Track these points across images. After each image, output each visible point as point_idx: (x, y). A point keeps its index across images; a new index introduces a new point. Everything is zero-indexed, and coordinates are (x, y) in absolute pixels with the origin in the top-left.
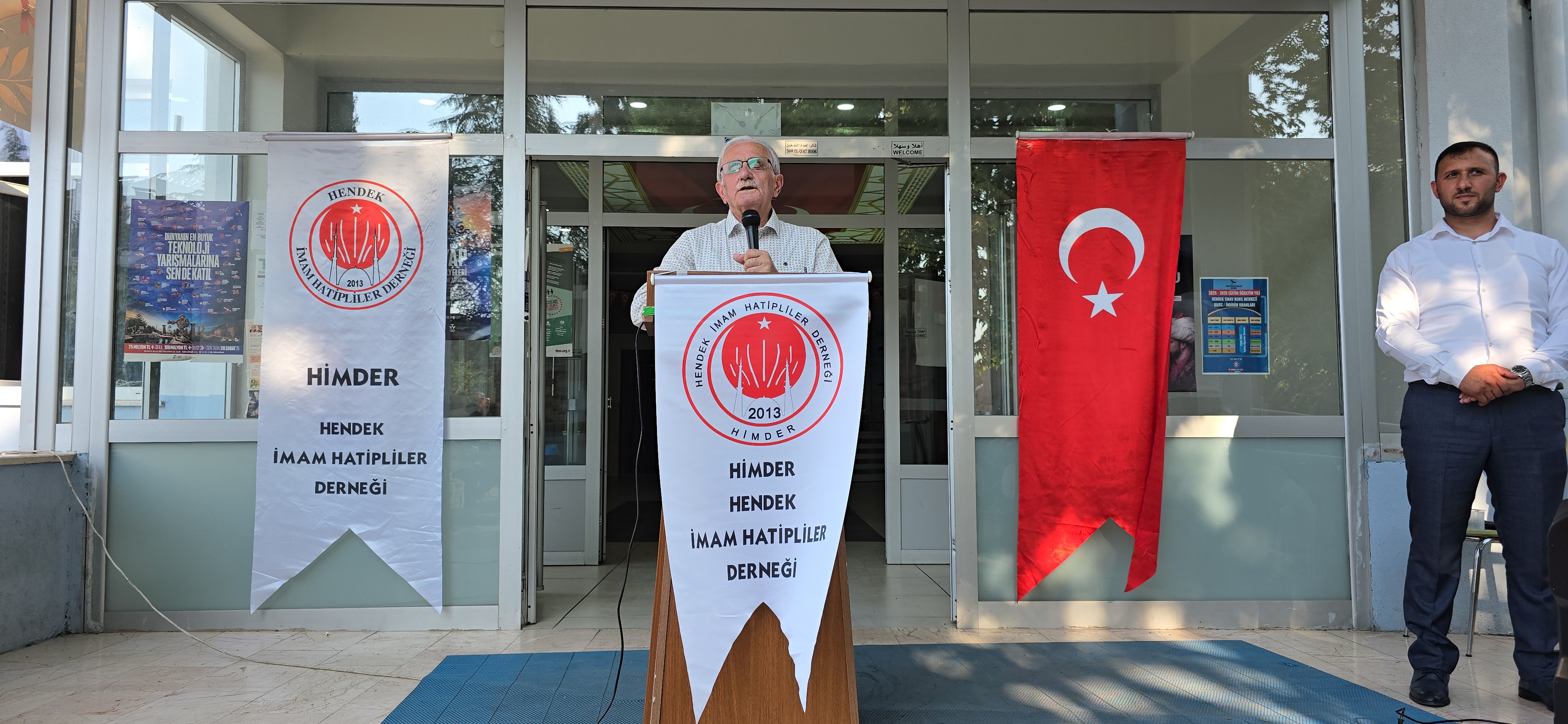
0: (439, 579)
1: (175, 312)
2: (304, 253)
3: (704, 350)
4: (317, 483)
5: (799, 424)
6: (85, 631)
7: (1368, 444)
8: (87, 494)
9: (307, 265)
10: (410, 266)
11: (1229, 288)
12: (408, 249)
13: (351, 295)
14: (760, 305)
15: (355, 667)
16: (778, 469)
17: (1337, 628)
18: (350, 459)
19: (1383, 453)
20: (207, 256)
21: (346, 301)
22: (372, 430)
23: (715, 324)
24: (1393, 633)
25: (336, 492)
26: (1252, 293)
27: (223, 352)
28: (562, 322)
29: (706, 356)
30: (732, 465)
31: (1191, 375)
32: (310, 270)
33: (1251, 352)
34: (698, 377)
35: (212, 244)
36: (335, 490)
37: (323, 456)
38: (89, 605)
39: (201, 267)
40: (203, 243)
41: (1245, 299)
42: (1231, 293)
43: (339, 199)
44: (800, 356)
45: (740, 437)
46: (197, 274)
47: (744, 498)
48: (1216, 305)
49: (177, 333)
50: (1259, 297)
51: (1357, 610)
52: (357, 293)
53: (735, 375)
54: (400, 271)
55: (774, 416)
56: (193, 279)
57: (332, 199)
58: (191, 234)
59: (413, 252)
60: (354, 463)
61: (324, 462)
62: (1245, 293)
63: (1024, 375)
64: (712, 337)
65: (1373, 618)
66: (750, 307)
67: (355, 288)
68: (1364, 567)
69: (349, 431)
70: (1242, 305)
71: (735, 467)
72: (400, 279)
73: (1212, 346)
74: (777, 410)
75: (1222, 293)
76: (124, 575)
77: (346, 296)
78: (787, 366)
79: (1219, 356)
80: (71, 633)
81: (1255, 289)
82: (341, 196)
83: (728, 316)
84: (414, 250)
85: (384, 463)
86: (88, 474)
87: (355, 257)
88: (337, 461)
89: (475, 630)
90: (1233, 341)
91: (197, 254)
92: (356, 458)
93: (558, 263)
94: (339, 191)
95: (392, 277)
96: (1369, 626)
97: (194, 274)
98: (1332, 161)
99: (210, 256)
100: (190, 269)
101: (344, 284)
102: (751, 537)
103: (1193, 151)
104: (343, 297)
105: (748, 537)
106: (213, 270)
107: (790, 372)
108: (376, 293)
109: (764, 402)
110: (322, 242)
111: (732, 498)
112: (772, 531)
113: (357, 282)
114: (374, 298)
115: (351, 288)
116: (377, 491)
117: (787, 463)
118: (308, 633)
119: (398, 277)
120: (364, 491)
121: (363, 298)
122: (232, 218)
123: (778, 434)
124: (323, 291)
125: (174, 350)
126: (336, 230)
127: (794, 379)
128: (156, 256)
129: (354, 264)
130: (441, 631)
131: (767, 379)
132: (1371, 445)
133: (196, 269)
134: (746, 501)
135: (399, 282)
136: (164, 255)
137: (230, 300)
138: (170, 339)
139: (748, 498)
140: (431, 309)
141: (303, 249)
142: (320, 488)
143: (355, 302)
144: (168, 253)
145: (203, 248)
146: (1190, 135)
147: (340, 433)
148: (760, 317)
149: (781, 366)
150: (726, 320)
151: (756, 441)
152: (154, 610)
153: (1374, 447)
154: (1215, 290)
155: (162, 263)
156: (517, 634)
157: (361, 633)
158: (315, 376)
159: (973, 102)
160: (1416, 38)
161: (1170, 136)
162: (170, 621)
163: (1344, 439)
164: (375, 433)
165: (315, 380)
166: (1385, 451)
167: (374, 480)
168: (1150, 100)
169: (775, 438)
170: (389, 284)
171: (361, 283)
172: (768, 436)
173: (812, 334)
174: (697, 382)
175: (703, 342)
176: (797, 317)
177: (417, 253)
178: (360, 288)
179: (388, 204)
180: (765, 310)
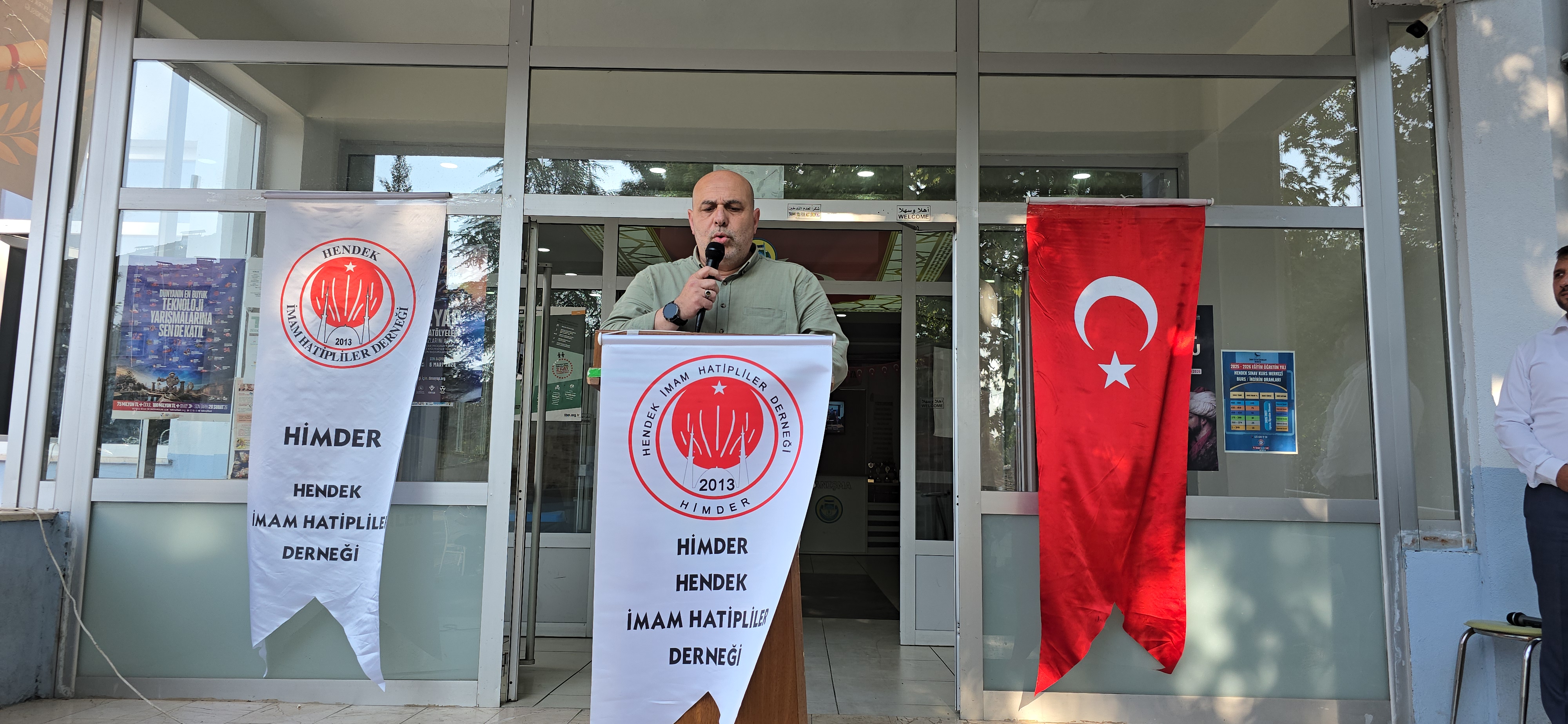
1: (165, 369)
2: (294, 311)
3: (652, 417)
4: (286, 548)
5: (754, 496)
6: (55, 696)
7: (1405, 531)
8: (66, 553)
9: (296, 322)
10: (402, 326)
11: (1253, 362)
12: (401, 309)
13: (338, 353)
14: (715, 368)
16: (730, 546)
18: (322, 523)
19: (1422, 541)
20: (201, 313)
21: (333, 360)
22: (348, 493)
23: (665, 388)
25: (304, 558)
26: (1277, 367)
27: (211, 411)
28: (572, 386)
29: (655, 422)
30: (680, 541)
31: (1212, 452)
32: (298, 327)
33: (1277, 430)
34: (646, 445)
35: (206, 301)
36: (303, 555)
37: (294, 519)
38: (61, 669)
39: (194, 325)
40: (197, 300)
41: (1270, 374)
42: (1254, 367)
43: (334, 257)
44: (757, 424)
45: (689, 510)
46: (189, 331)
47: (692, 576)
48: (1238, 379)
49: (166, 391)
50: (1285, 372)
51: (1396, 711)
52: (344, 352)
53: (686, 444)
54: (391, 331)
55: (728, 488)
56: (185, 336)
57: (326, 257)
58: (186, 291)
59: (405, 311)
60: (326, 527)
61: (295, 526)
62: (1270, 367)
64: (662, 402)
65: (1414, 722)
66: (704, 370)
67: (344, 347)
68: (1403, 665)
69: (324, 493)
70: (1266, 379)
71: (683, 543)
72: (391, 339)
73: (1235, 422)
74: (731, 482)
75: (1245, 367)
76: (92, 639)
77: (333, 355)
78: (743, 434)
79: (1242, 433)
80: (41, 698)
81: (1280, 363)
82: (335, 254)
83: (680, 380)
84: (407, 309)
85: (358, 527)
86: (68, 534)
87: (345, 315)
88: (308, 525)
89: (452, 706)
90: (1257, 418)
91: (191, 311)
92: (329, 522)
93: (571, 326)
94: (334, 248)
95: (382, 336)
97: (186, 331)
98: (1362, 230)
99: (203, 313)
100: (183, 326)
101: (332, 341)
102: (699, 618)
103: (1212, 219)
104: (330, 355)
105: (696, 619)
106: (205, 327)
107: (746, 440)
108: (365, 352)
109: (717, 473)
110: (313, 299)
111: (679, 577)
112: (721, 613)
113: (346, 340)
114: (362, 357)
115: (339, 347)
116: (348, 557)
117: (740, 540)
118: (281, 705)
119: (389, 336)
120: (334, 557)
121: (350, 356)
122: (227, 275)
123: (731, 508)
124: (310, 348)
125: (162, 408)
126: (328, 288)
127: (750, 448)
128: (150, 313)
129: (344, 323)
130: (417, 706)
131: (721, 448)
132: (1409, 532)
133: (189, 326)
135: (389, 342)
136: (158, 312)
138: (159, 397)
139: (696, 576)
141: (294, 306)
142: (289, 552)
143: (342, 360)
144: (162, 310)
145: (197, 306)
146: (1209, 201)
147: (315, 495)
148: (714, 381)
149: (737, 434)
150: (678, 384)
151: (707, 515)
152: (118, 677)
153: (1412, 534)
154: (1238, 364)
155: (156, 319)
156: (495, 712)
157: (335, 706)
158: (292, 436)
159: (981, 167)
160: (1450, 104)
161: (1188, 203)
162: (135, 690)
163: (1380, 523)
164: (351, 496)
165: (292, 440)
166: (1424, 539)
167: (345, 545)
168: (1177, 169)
169: (728, 512)
170: (379, 344)
171: (350, 342)
172: (720, 510)
173: (771, 400)
174: (643, 450)
175: (651, 408)
176: (755, 381)
177: (409, 313)
178: (348, 347)
179: (382, 262)
180: (721, 374)
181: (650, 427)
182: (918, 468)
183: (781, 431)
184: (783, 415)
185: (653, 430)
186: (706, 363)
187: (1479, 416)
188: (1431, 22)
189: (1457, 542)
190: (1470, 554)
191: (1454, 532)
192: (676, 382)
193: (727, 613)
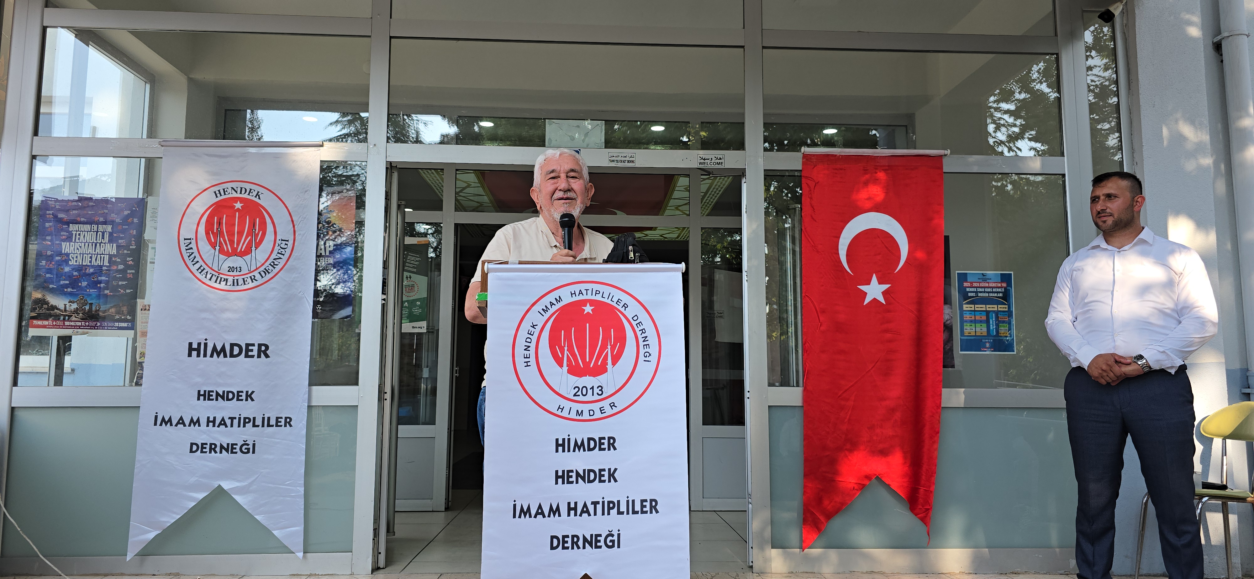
0: (301, 528)
1: (75, 292)
2: (191, 243)
3: (532, 333)
4: (192, 444)
5: (621, 401)
9: (193, 253)
10: (283, 255)
11: (981, 281)
12: (282, 240)
14: (584, 292)
16: (601, 444)
18: (223, 423)
20: (106, 244)
22: (244, 397)
23: (543, 309)
24: (1125, 577)
25: (208, 452)
26: (1000, 285)
27: (117, 328)
28: (418, 303)
29: (534, 338)
30: (557, 440)
31: (950, 353)
32: (195, 257)
33: (1000, 335)
34: (527, 358)
35: (111, 234)
36: (208, 450)
37: (198, 420)
39: (100, 254)
40: (103, 233)
41: (994, 290)
42: (982, 285)
43: (223, 197)
44: (621, 339)
45: (565, 414)
46: (96, 260)
47: (569, 472)
48: (970, 294)
49: (76, 311)
50: (1005, 288)
52: (236, 278)
53: (561, 356)
54: (274, 259)
55: (598, 393)
56: (93, 264)
57: (217, 197)
58: (93, 225)
59: (287, 243)
60: (226, 426)
61: (200, 426)
62: (994, 285)
63: (808, 353)
64: (540, 321)
66: (575, 293)
67: (235, 273)
69: (223, 398)
70: (991, 295)
71: (560, 442)
72: (275, 266)
73: (967, 329)
74: (600, 388)
75: (975, 285)
76: (17, 527)
77: (226, 280)
78: (609, 347)
79: (973, 338)
81: (1002, 282)
82: (225, 194)
83: (555, 302)
84: (288, 241)
85: (254, 426)
87: (235, 246)
88: (211, 424)
89: (330, 575)
90: (985, 325)
91: (97, 243)
92: (228, 422)
93: (417, 253)
94: (224, 189)
95: (267, 264)
97: (94, 259)
98: (1064, 175)
99: (109, 244)
100: (91, 255)
101: (225, 268)
102: (575, 509)
103: (949, 166)
104: (224, 281)
105: (572, 509)
106: (111, 256)
107: (612, 353)
108: (253, 277)
109: (588, 381)
110: (207, 233)
111: (557, 472)
112: (595, 504)
113: (237, 268)
114: (251, 282)
115: (231, 273)
116: (246, 451)
117: (609, 438)
118: (182, 577)
119: (272, 264)
120: (234, 451)
121: (241, 282)
122: (129, 212)
123: (601, 411)
124: (206, 275)
125: (73, 326)
126: (220, 223)
127: (615, 360)
128: (61, 244)
129: (235, 253)
131: (591, 359)
133: (96, 255)
134: (570, 474)
135: (273, 268)
136: (68, 243)
137: (124, 283)
138: (70, 316)
139: (572, 471)
140: (300, 292)
141: (190, 239)
142: (195, 448)
143: (234, 285)
144: (72, 242)
145: (103, 238)
146: (946, 152)
147: (215, 400)
148: (584, 302)
149: (604, 347)
150: (553, 306)
151: (580, 418)
152: (41, 558)
154: (969, 282)
155: (66, 250)
157: (229, 577)
158: (195, 350)
159: (764, 124)
160: (1130, 76)
161: (930, 153)
162: (55, 569)
164: (247, 400)
165: (194, 353)
167: (244, 441)
168: (906, 126)
169: (598, 415)
170: (264, 270)
171: (240, 269)
172: (592, 413)
173: (632, 318)
174: (525, 362)
175: (531, 326)
176: (618, 303)
177: (290, 244)
178: (238, 273)
179: (266, 201)
180: (589, 297)
181: (530, 343)
182: (704, 367)
183: (641, 344)
184: (643, 331)
185: (533, 345)
186: (576, 288)
188: (1117, 10)
192: (552, 304)
193: (601, 503)
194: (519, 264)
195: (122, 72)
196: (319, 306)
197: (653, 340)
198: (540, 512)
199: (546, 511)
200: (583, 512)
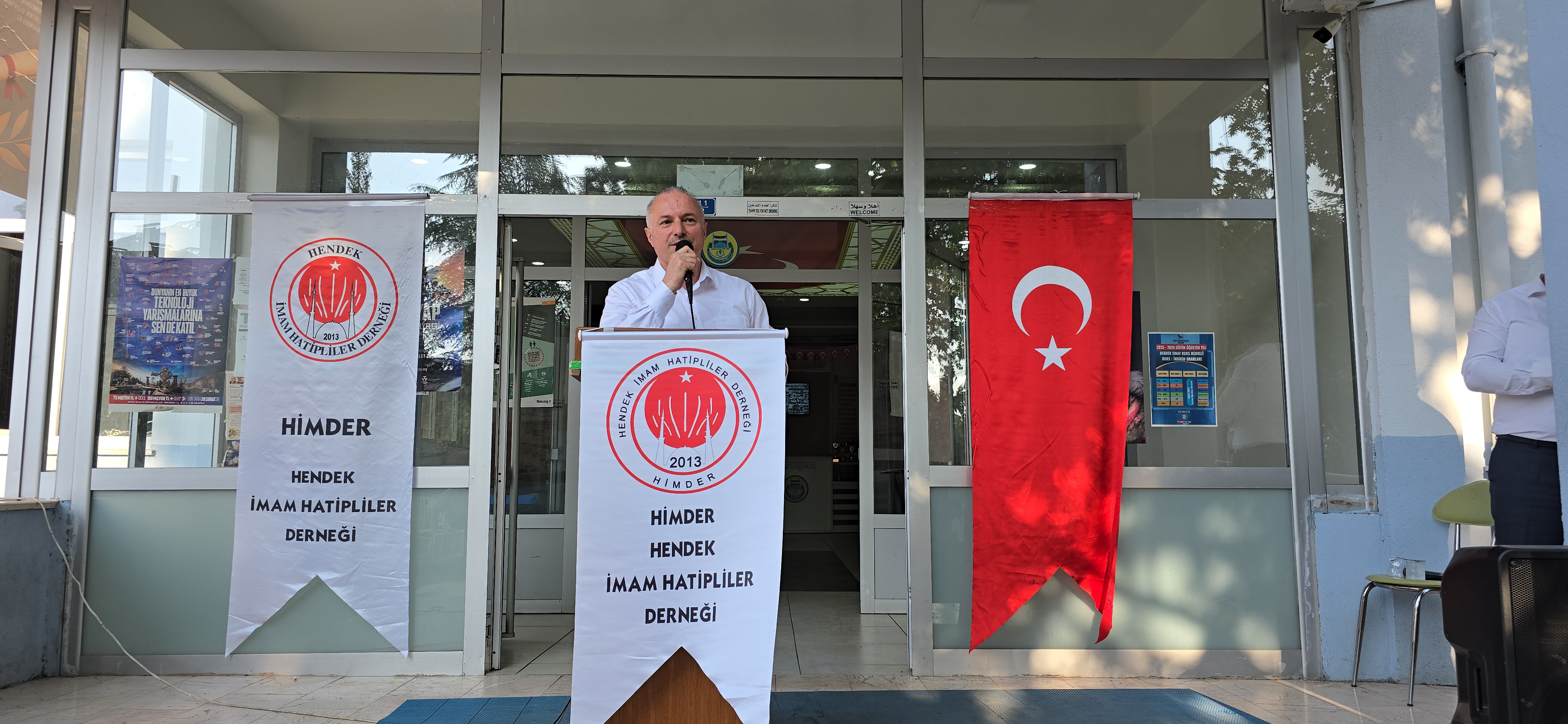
0: (406, 624)
1: (159, 364)
2: (283, 308)
3: (627, 403)
4: (288, 530)
5: (719, 472)
6: (61, 674)
7: (1314, 496)
8: (68, 540)
9: (285, 319)
10: (385, 320)
12: (383, 304)
13: (327, 348)
14: (682, 360)
15: (316, 710)
16: (698, 516)
17: (1288, 677)
18: (319, 507)
19: (1329, 504)
20: (191, 310)
21: (322, 354)
22: (342, 479)
23: (639, 378)
24: (1342, 683)
25: (304, 540)
26: (1199, 348)
27: (204, 403)
28: (544, 373)
29: (630, 408)
30: (653, 512)
31: (1141, 427)
32: (288, 323)
33: (1199, 405)
34: (622, 428)
35: (196, 299)
36: (304, 537)
37: (293, 504)
38: (66, 649)
39: (185, 322)
40: (188, 298)
41: (1192, 354)
42: (1178, 348)
43: (319, 256)
44: (721, 409)
45: (661, 485)
46: (180, 328)
47: (665, 544)
48: (1163, 359)
49: (160, 384)
51: (1307, 659)
52: (333, 346)
53: (657, 426)
54: (375, 325)
55: (695, 465)
56: (177, 333)
57: (312, 256)
58: (176, 290)
59: (388, 306)
60: (323, 511)
61: (295, 510)
62: (1192, 348)
63: (977, 426)
64: (636, 390)
65: (1323, 668)
66: (672, 361)
67: (331, 341)
68: (1313, 617)
69: (319, 479)
70: (1189, 359)
71: (656, 514)
72: (375, 333)
73: (1160, 399)
74: (698, 459)
75: (1169, 347)
76: (98, 619)
77: (322, 349)
78: (708, 417)
79: (1167, 409)
80: (48, 677)
81: (1201, 344)
82: (320, 253)
83: (651, 370)
84: (390, 305)
85: (354, 510)
86: (69, 521)
87: (332, 311)
88: (306, 509)
89: (439, 676)
90: (1181, 394)
91: (182, 308)
92: (326, 506)
93: (541, 315)
94: (319, 248)
95: (367, 330)
96: (1319, 676)
97: (178, 327)
98: (1274, 221)
99: (194, 310)
100: (175, 323)
101: (320, 337)
102: (671, 582)
103: (1139, 211)
104: (320, 350)
105: (668, 582)
106: (196, 324)
107: (711, 423)
108: (351, 346)
109: (685, 452)
110: (301, 297)
111: (653, 544)
112: (692, 577)
113: (333, 335)
114: (349, 350)
115: (327, 341)
116: (345, 538)
117: (707, 510)
118: (276, 678)
119: (373, 330)
120: (333, 538)
121: (338, 350)
122: (216, 274)
123: (699, 482)
124: (300, 343)
125: (157, 401)
126: (315, 286)
127: (714, 429)
128: (143, 311)
129: (331, 319)
130: (406, 676)
131: (688, 429)
132: (1318, 496)
133: (180, 323)
134: (667, 547)
135: (373, 336)
136: (150, 310)
137: (211, 353)
138: (153, 390)
139: (668, 544)
140: (404, 361)
141: (283, 304)
142: (291, 535)
143: (330, 354)
144: (154, 308)
145: (188, 303)
146: (1136, 195)
147: (310, 482)
148: (682, 371)
149: (702, 417)
150: (649, 374)
151: (677, 489)
152: (125, 654)
153: (1321, 498)
154: (1162, 345)
155: (148, 317)
156: (480, 679)
157: (328, 678)
158: (289, 426)
159: (926, 159)
160: (1354, 104)
161: (1118, 197)
162: (141, 665)
163: (1291, 489)
164: (345, 482)
165: (289, 430)
166: (1331, 502)
167: (343, 527)
168: (1115, 160)
169: (695, 486)
170: (364, 337)
171: (337, 337)
172: (689, 484)
173: (732, 387)
174: (620, 432)
175: (626, 395)
176: (717, 371)
177: (392, 308)
179: (366, 260)
180: (688, 365)
181: (626, 412)
182: (876, 446)
183: (741, 413)
184: (743, 400)
185: (628, 415)
186: (674, 356)
187: (1379, 390)
188: (1335, 28)
189: (1361, 505)
190: (1372, 515)
191: (1358, 495)
192: (648, 372)
193: (697, 576)
194: (615, 331)
195: (206, 113)
196: (425, 377)
197: (753, 410)
198: (635, 585)
199: (642, 585)
200: (679, 585)
